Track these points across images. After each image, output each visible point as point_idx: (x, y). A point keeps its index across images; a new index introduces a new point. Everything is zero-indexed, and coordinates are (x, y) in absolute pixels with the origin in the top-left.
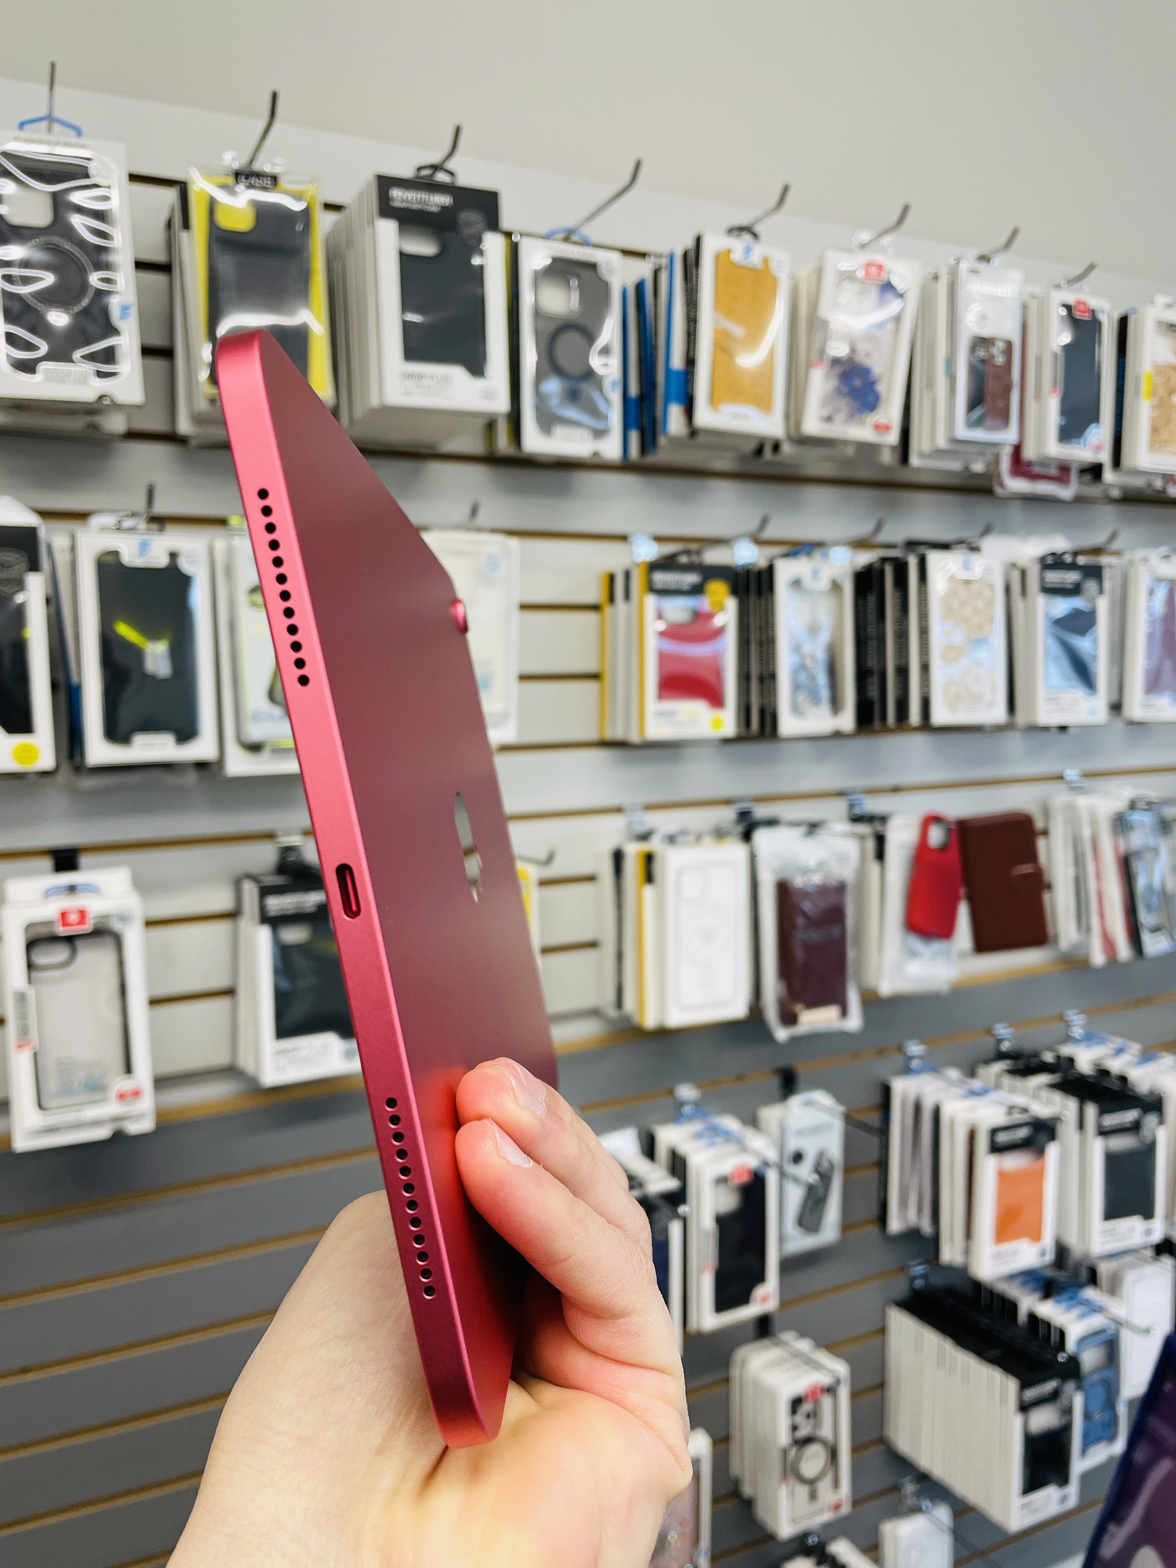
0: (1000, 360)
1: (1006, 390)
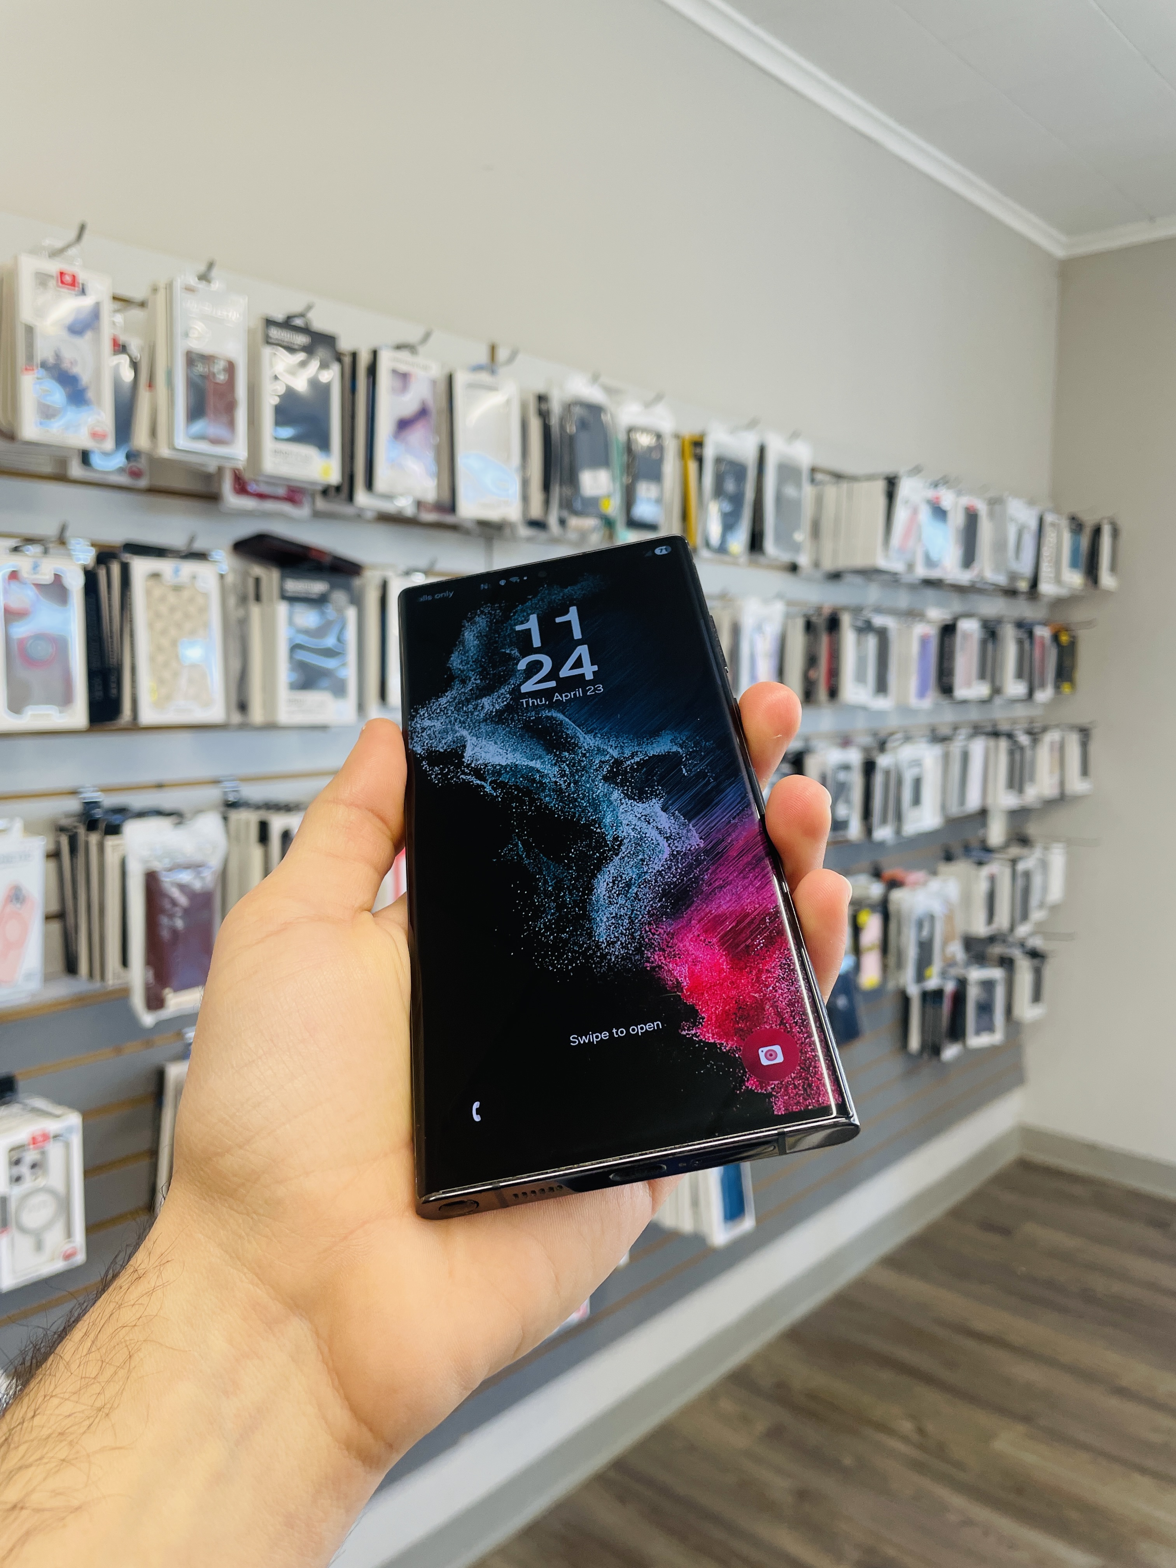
0: (222, 377)
1: (230, 407)
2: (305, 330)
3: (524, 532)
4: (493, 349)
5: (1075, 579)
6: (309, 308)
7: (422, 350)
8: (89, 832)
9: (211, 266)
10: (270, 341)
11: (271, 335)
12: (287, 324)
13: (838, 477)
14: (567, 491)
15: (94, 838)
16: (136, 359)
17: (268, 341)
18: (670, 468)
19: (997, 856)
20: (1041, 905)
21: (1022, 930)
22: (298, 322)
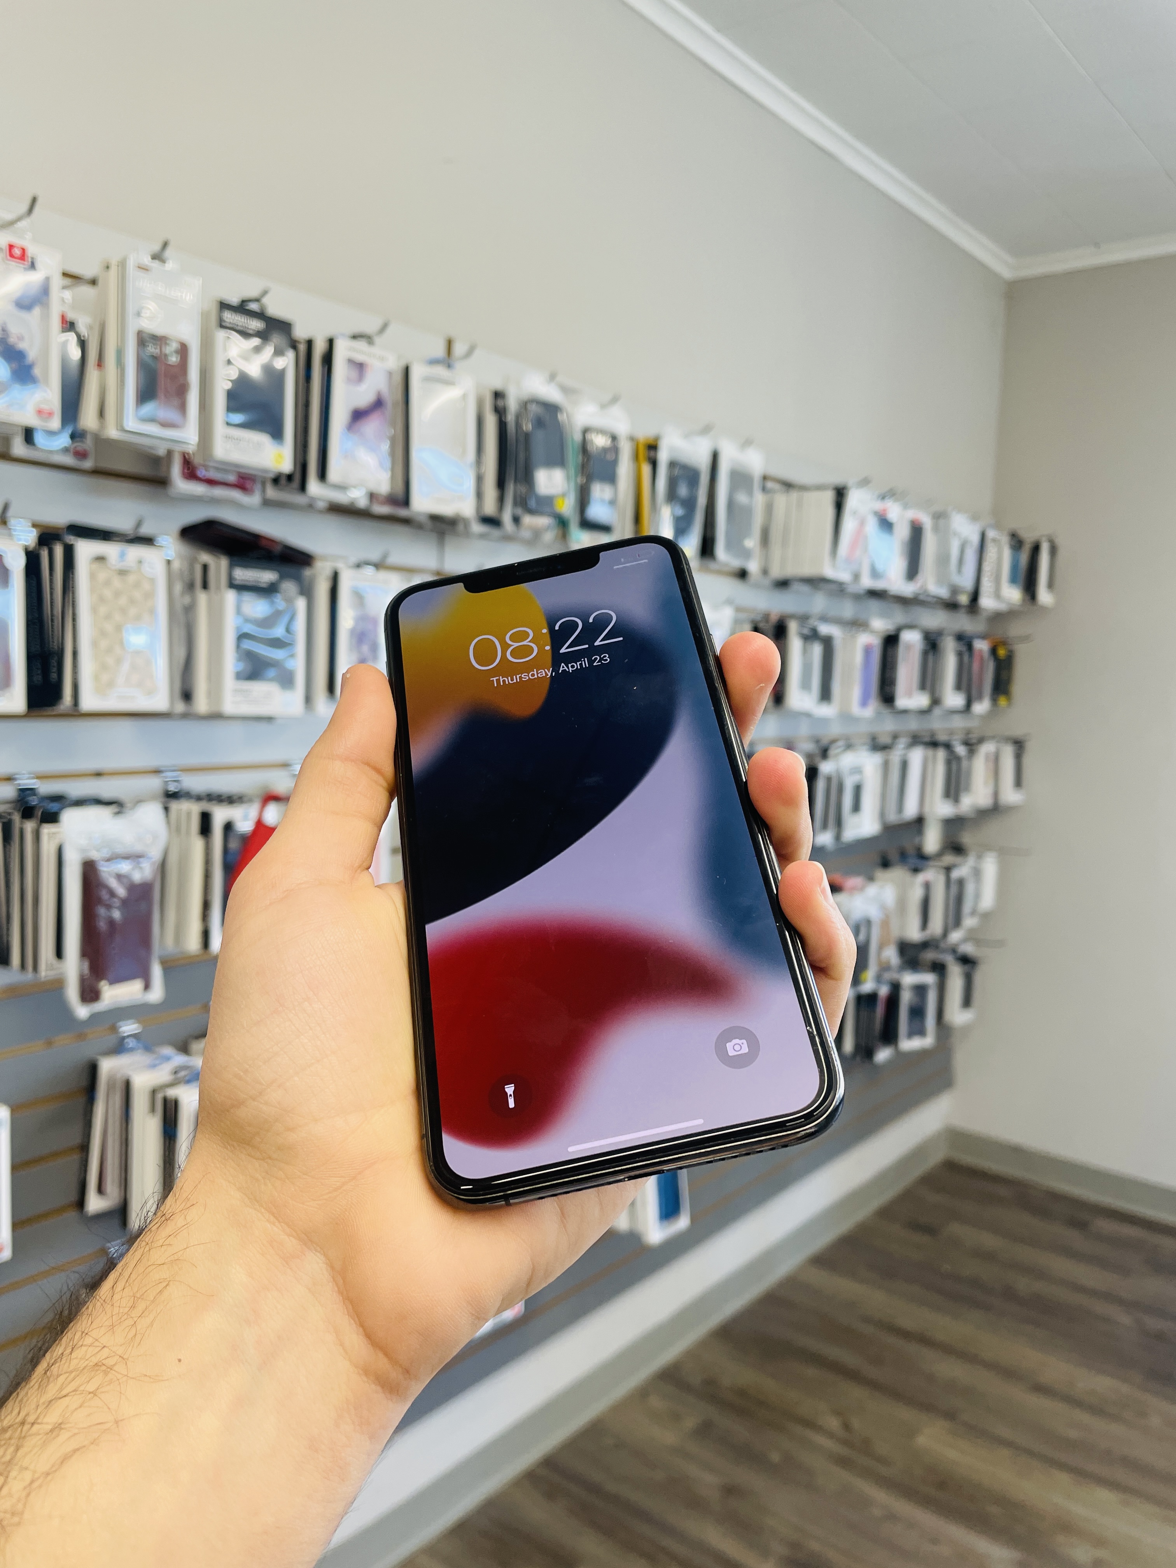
0: (174, 359)
1: (182, 391)
2: (260, 315)
3: (477, 528)
4: (449, 344)
5: (1013, 595)
6: (265, 293)
7: (377, 340)
8: (25, 820)
9: (165, 245)
10: (224, 324)
11: (225, 318)
12: (241, 308)
13: (788, 486)
14: (522, 489)
15: (29, 826)
16: (84, 337)
17: (222, 325)
18: (624, 469)
19: (931, 863)
20: (973, 913)
21: (955, 936)
22: (253, 306)
